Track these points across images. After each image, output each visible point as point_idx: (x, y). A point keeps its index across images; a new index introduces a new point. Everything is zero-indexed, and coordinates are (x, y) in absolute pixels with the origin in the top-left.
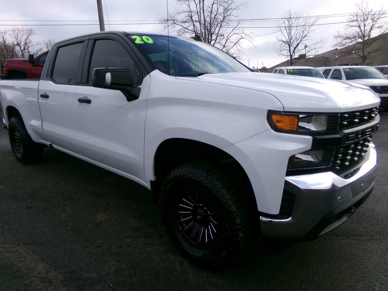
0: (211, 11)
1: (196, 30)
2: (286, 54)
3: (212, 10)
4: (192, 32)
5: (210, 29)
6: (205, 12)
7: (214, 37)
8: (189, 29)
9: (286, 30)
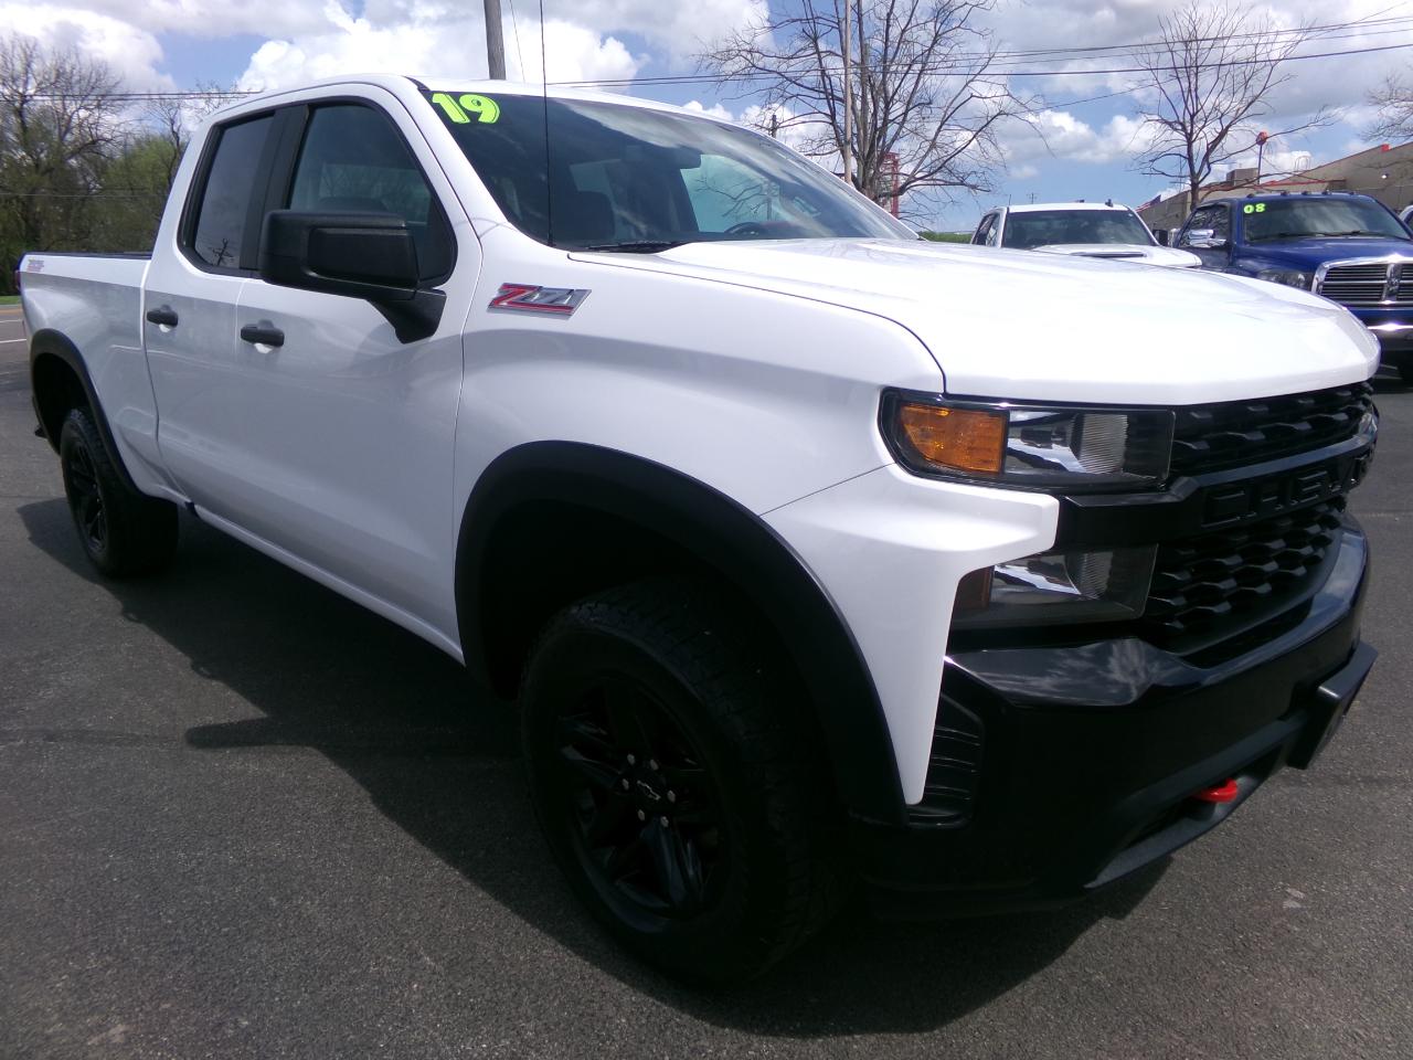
0: (889, 15)
1: (828, 87)
2: (1176, 171)
3: (894, 11)
4: (815, 94)
5: (884, 83)
6: (865, 19)
7: (897, 109)
8: (805, 85)
9: (1178, 78)
